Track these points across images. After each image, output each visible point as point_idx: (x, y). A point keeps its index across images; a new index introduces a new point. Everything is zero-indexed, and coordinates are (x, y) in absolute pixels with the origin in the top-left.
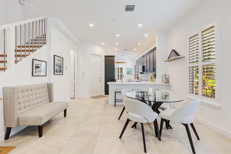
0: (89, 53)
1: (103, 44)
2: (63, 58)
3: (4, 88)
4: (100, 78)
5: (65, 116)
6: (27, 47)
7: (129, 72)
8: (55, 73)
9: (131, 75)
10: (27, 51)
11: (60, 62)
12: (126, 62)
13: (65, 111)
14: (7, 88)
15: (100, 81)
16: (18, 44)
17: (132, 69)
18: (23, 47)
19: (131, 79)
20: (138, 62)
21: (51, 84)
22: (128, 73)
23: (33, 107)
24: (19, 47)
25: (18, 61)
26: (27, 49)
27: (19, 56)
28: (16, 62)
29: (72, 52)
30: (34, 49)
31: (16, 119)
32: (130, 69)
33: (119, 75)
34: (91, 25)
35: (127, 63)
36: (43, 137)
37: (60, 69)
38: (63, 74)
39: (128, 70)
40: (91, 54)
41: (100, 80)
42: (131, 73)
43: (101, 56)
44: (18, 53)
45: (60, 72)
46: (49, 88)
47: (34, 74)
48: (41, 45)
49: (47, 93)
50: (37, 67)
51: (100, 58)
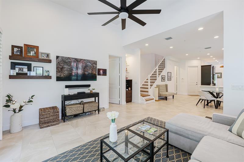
0: (187, 66)
1: (199, 58)
2: (171, 73)
5: (173, 98)
8: (168, 80)
11: (170, 75)
13: (173, 96)
14: (157, 85)
21: (167, 84)
23: (163, 92)
25: (159, 76)
37: (170, 78)
38: (171, 80)
41: (197, 84)
43: (198, 66)
46: (166, 86)
47: (162, 81)
49: (165, 88)
50: (163, 78)
51: (197, 68)
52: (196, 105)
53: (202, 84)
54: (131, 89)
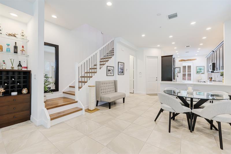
1: (159, 46)
2: (124, 63)
3: (96, 81)
5: (124, 102)
6: (105, 59)
7: (199, 71)
8: (119, 74)
9: (203, 75)
10: (105, 61)
11: (122, 66)
13: (124, 99)
14: (97, 81)
15: (157, 80)
16: (101, 58)
17: (204, 66)
18: (103, 59)
20: (209, 58)
21: (116, 80)
22: (197, 72)
23: (107, 93)
24: (101, 59)
25: (101, 68)
26: (105, 60)
27: (101, 65)
28: (100, 68)
29: (131, 57)
30: (108, 59)
31: (100, 97)
33: (186, 74)
34: (143, 36)
35: (196, 60)
36: (111, 109)
37: (122, 71)
38: (124, 74)
40: (147, 57)
42: (202, 72)
43: (158, 57)
44: (101, 63)
45: (122, 73)
46: (115, 83)
47: (108, 75)
48: (111, 56)
49: (114, 86)
50: (109, 71)
51: (156, 59)
52: (155, 121)
53: (162, 80)
54: (29, 92)
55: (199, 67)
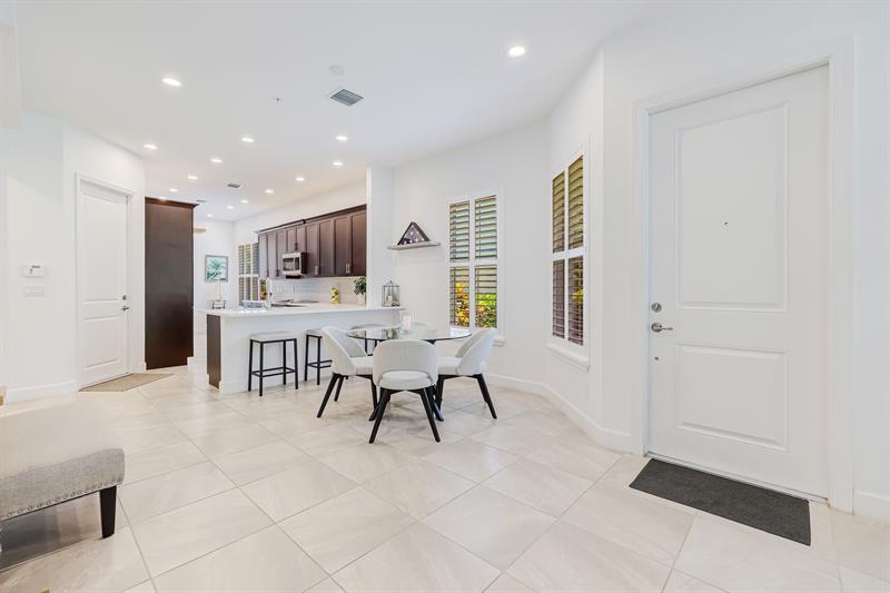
0: (76, 175)
4: (124, 298)
7: (212, 271)
9: (223, 283)
12: (204, 230)
15: (126, 309)
17: (227, 258)
19: (224, 298)
20: (273, 236)
22: (209, 275)
32: (219, 260)
35: (203, 234)
39: (209, 263)
40: (82, 181)
41: (125, 303)
42: (223, 276)
43: (128, 197)
55: (213, 259)
